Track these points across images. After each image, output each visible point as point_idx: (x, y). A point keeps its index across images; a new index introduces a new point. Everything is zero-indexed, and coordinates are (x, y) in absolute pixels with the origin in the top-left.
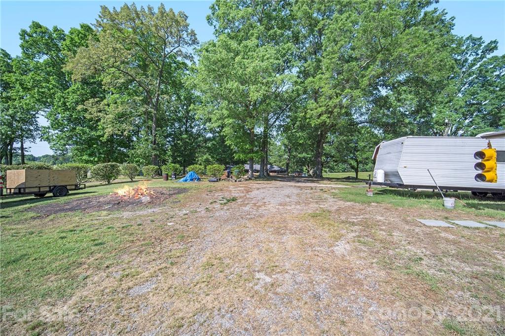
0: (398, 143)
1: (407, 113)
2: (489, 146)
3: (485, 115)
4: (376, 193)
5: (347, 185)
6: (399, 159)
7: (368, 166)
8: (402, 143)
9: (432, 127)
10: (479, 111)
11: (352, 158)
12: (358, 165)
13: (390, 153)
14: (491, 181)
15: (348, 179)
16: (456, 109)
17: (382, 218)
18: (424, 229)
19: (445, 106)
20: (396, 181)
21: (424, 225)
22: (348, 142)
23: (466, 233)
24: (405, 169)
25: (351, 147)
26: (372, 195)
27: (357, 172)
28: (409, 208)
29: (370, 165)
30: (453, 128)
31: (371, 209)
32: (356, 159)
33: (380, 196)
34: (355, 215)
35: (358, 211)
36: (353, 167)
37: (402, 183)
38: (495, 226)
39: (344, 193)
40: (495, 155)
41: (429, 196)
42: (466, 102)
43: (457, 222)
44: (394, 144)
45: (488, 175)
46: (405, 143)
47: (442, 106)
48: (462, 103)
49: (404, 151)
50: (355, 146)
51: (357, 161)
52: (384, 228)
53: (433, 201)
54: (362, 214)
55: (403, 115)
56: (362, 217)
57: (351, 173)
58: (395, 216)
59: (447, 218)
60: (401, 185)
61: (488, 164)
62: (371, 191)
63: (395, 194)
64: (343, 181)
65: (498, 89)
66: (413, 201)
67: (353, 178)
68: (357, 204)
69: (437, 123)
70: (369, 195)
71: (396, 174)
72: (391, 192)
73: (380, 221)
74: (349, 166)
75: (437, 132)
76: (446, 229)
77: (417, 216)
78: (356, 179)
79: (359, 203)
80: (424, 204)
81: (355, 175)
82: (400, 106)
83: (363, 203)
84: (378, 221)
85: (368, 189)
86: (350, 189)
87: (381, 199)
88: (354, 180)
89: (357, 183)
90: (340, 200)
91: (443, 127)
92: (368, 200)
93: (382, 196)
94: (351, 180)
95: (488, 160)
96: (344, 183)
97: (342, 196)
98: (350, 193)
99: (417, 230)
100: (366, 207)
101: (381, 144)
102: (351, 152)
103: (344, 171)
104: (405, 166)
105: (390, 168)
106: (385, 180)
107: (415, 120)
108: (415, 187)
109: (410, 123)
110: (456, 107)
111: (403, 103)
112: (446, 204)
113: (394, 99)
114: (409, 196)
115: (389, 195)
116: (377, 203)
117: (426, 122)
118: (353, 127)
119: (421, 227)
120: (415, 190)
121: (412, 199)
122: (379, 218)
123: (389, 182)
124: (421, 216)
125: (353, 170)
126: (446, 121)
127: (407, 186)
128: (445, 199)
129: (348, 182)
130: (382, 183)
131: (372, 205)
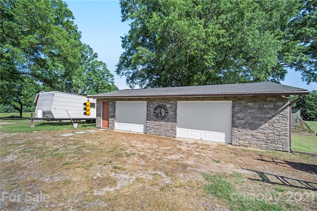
0: (51, 94)
1: (59, 75)
2: (88, 101)
3: (94, 86)
4: (38, 125)
5: (12, 122)
6: (51, 104)
7: (31, 108)
8: (53, 95)
9: (73, 87)
10: (92, 84)
11: (15, 101)
12: (21, 107)
13: (46, 100)
14: (88, 115)
15: (12, 118)
16: (83, 80)
17: (40, 138)
18: (62, 138)
19: (78, 77)
20: (50, 117)
21: (63, 136)
22: (10, 87)
23: (79, 136)
24: (55, 110)
25: (14, 91)
26: (34, 127)
27: (21, 112)
28: (57, 131)
29: (33, 107)
30: (83, 90)
31: (33, 134)
32: (20, 102)
33: (40, 127)
34: (20, 140)
35: (23, 137)
36: (16, 108)
37: (53, 118)
38: (88, 132)
39: (10, 128)
40: (90, 104)
41: (68, 124)
42: (87, 78)
43: (76, 133)
44: (48, 95)
45: (88, 113)
46: (55, 95)
47: (77, 77)
48: (85, 78)
49: (54, 99)
50: (19, 91)
51: (21, 103)
52: (41, 142)
53: (69, 126)
54: (26, 138)
55: (56, 76)
56: (26, 139)
57: (15, 113)
58: (49, 135)
59: (73, 132)
60: (54, 119)
61: (88, 108)
62: (33, 124)
63: (50, 125)
64: (7, 120)
65: (98, 76)
66: (60, 127)
67: (17, 117)
68: (22, 133)
69: (75, 85)
70: (32, 127)
71: (50, 113)
72: (47, 124)
73: (39, 139)
74: (12, 107)
75: (75, 90)
76: (71, 136)
77: (61, 134)
78: (21, 118)
79: (24, 132)
80: (65, 128)
81: (20, 114)
82: (54, 69)
83: (27, 132)
84: (37, 140)
85: (31, 123)
86: (15, 124)
87: (40, 128)
88: (19, 119)
89: (22, 120)
90: (6, 133)
91: (78, 88)
92: (31, 130)
93: (42, 126)
94: (15, 119)
95: (88, 107)
96: (8, 121)
97: (7, 130)
98: (15, 127)
99: (59, 139)
100: (29, 134)
101: (40, 93)
102: (14, 96)
103: (7, 112)
104: (55, 108)
105: (46, 109)
106: (43, 116)
107: (64, 81)
108: (60, 120)
109: (61, 82)
110: (83, 79)
111: (56, 68)
112: (74, 127)
113: (51, 63)
114: (58, 125)
115: (46, 126)
116: (38, 130)
117: (70, 83)
118: (15, 75)
119: (61, 137)
120: (61, 121)
121: (59, 126)
122: (38, 138)
123: (46, 118)
124: (63, 133)
125: (17, 111)
126: (79, 85)
127: (56, 120)
128: (74, 124)
129: (12, 120)
130: (41, 118)
131: (34, 132)
